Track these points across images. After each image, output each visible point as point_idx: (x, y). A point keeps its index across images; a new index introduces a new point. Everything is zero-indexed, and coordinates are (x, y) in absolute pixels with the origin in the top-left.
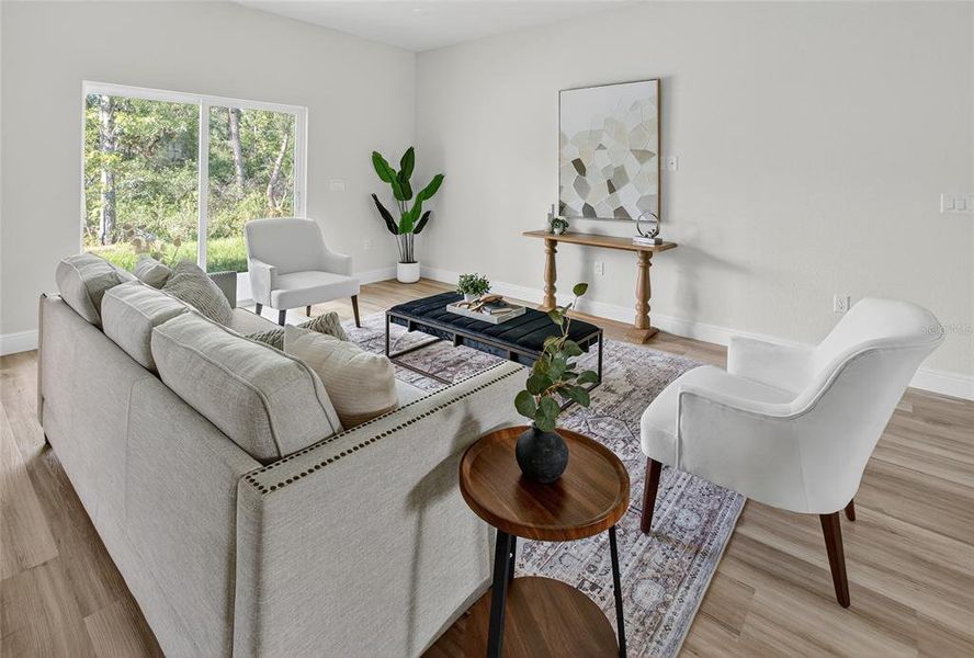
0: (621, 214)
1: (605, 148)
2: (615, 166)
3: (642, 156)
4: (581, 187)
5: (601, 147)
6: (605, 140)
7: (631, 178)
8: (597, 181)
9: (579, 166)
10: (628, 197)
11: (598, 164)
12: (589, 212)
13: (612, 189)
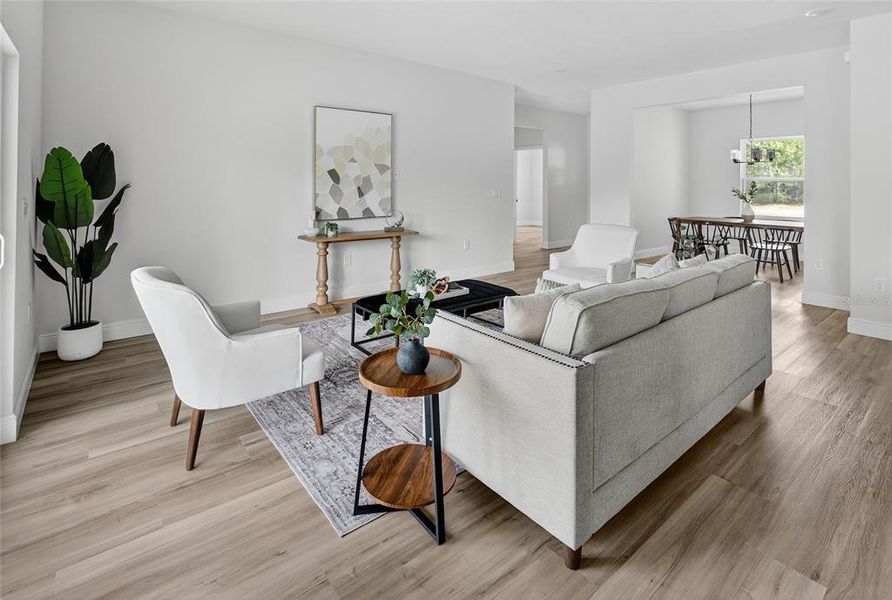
0: (368, 214)
1: (355, 161)
2: (363, 176)
3: (382, 169)
4: (335, 193)
5: (353, 160)
6: (357, 155)
7: (374, 185)
8: (348, 188)
9: (334, 175)
10: (372, 200)
11: (350, 174)
12: (343, 214)
13: (361, 194)
